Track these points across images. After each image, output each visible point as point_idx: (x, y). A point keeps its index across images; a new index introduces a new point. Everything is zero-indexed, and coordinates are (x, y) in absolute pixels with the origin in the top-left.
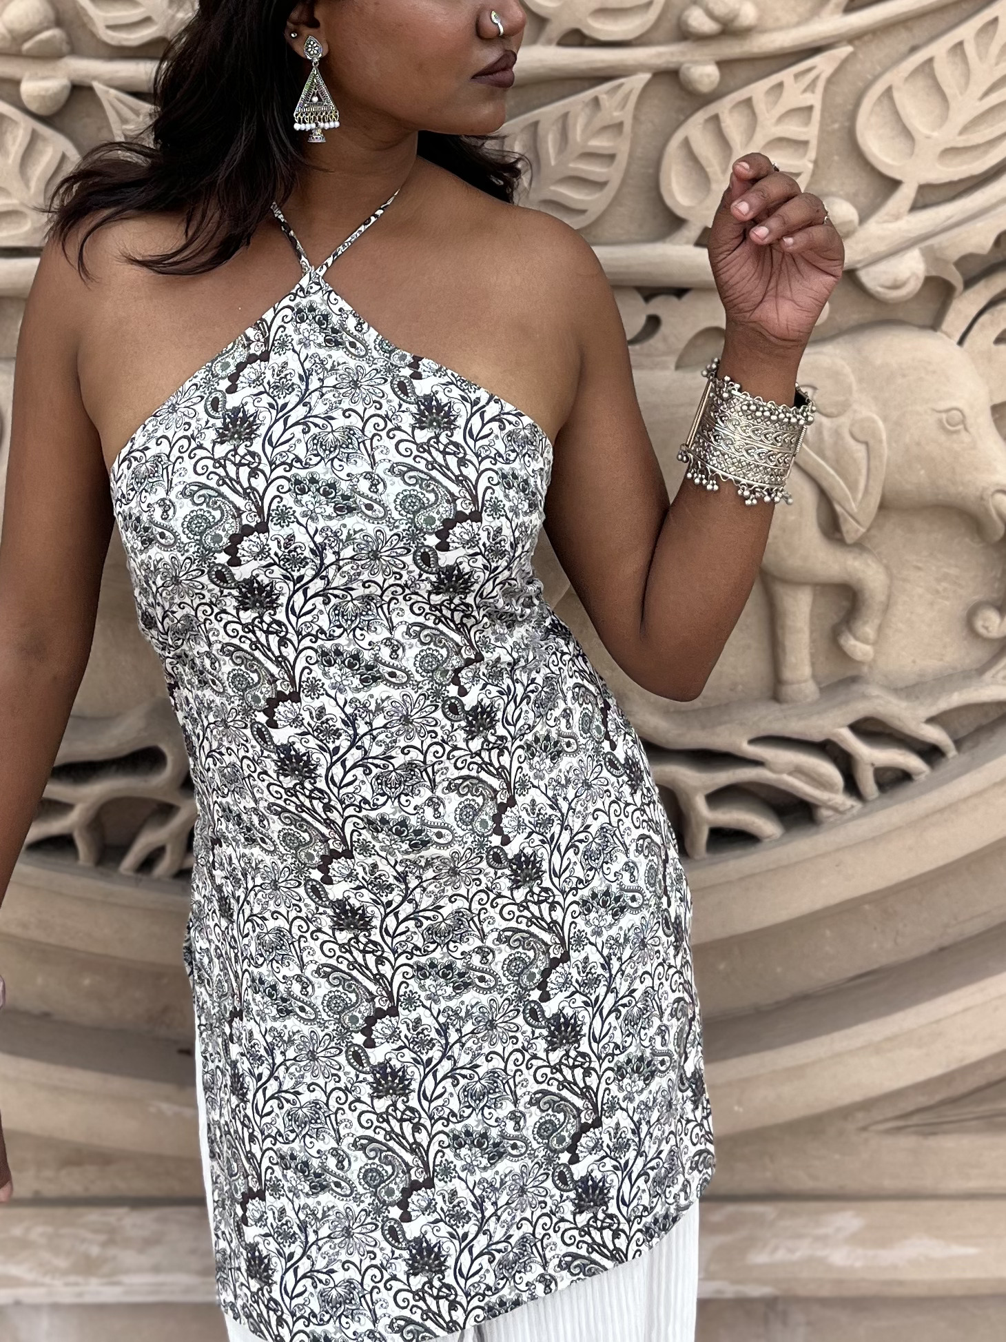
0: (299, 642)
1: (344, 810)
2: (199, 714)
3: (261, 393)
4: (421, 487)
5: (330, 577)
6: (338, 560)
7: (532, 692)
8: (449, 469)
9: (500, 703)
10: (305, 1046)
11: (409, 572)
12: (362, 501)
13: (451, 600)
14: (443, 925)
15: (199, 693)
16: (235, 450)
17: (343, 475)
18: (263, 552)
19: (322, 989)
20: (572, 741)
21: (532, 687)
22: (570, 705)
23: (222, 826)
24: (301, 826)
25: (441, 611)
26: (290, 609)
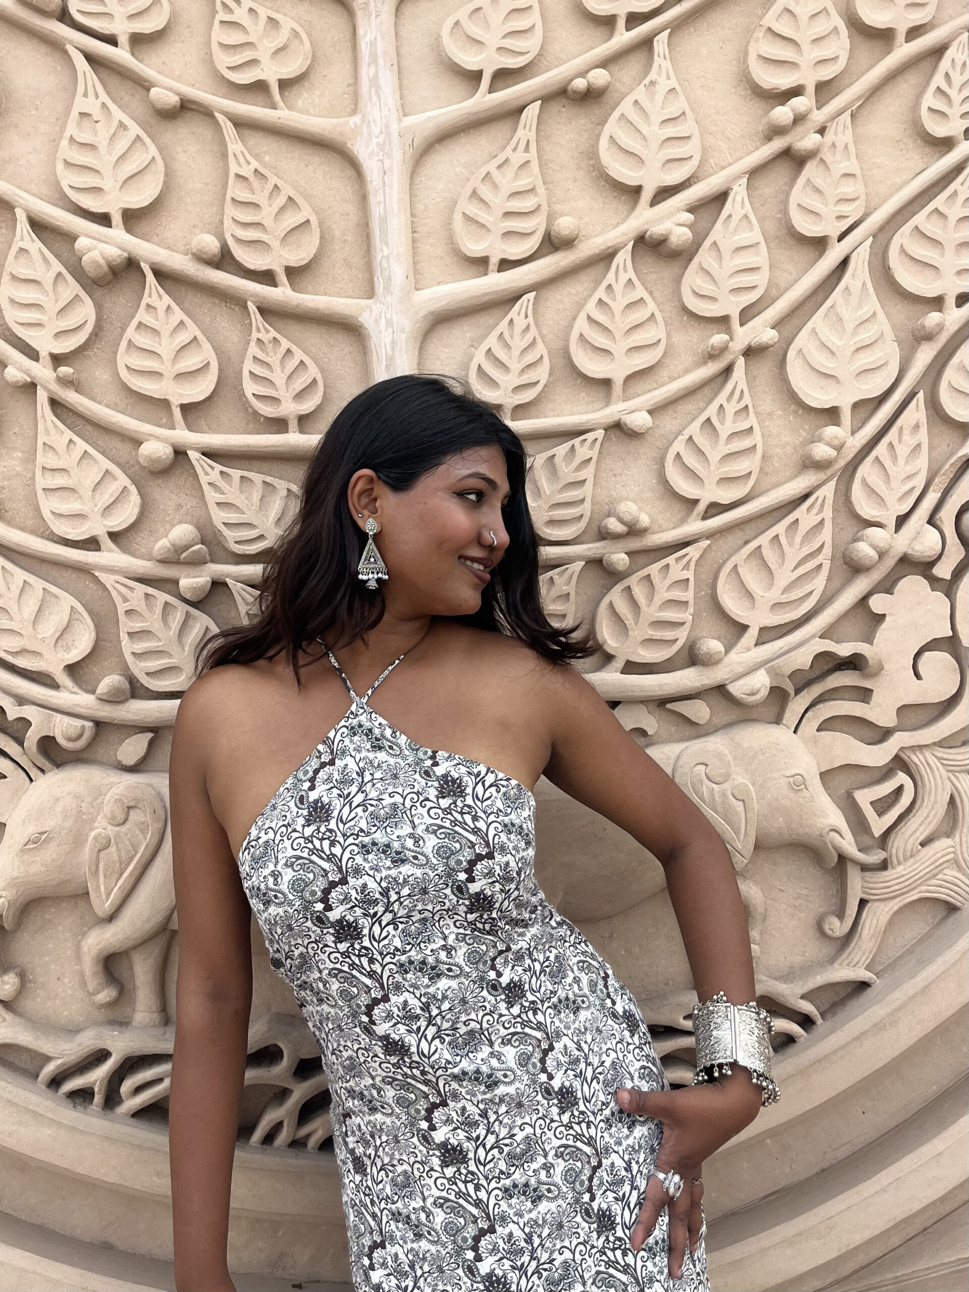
0: (383, 959)
1: (435, 1073)
2: (321, 1024)
3: (332, 788)
4: (449, 839)
5: (396, 910)
6: (400, 898)
7: (547, 967)
8: (466, 824)
9: (526, 978)
10: (435, 1262)
11: (450, 900)
12: (410, 854)
13: (481, 917)
14: (518, 1149)
15: (319, 1008)
16: (318, 829)
17: (394, 837)
18: (346, 899)
19: (440, 1217)
20: (585, 999)
21: (547, 964)
22: (577, 974)
23: (350, 1104)
24: (408, 1089)
25: (475, 925)
26: (372, 937)
